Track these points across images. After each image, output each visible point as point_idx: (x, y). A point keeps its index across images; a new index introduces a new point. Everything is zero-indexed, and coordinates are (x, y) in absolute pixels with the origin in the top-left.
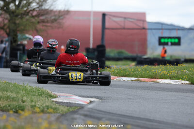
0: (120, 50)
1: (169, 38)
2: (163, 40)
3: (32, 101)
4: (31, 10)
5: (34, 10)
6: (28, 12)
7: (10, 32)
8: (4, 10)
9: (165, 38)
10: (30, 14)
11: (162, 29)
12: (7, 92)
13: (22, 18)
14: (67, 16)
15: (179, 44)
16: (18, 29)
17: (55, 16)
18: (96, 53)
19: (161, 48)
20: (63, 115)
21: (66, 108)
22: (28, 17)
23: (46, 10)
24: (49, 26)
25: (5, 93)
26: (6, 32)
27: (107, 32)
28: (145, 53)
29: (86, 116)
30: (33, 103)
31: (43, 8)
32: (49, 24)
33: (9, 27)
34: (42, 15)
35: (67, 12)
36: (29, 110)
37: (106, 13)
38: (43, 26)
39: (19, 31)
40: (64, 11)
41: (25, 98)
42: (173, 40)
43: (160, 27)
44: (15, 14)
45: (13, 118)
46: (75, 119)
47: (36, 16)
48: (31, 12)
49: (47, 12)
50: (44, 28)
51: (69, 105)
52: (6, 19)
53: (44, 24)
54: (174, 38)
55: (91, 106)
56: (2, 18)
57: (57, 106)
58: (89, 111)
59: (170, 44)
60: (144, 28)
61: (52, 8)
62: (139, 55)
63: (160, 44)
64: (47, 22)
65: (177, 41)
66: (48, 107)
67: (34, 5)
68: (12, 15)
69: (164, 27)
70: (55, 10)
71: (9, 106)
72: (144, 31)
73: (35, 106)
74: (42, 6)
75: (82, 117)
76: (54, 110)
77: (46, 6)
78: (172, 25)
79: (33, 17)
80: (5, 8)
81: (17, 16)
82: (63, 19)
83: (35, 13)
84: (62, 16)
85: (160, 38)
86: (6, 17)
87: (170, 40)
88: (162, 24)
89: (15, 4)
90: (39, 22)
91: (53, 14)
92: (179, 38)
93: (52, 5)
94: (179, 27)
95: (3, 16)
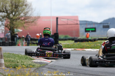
0: (66, 35)
1: (90, 28)
2: (87, 30)
3: (22, 62)
4: (21, 17)
5: (22, 17)
6: (19, 18)
7: (11, 28)
8: (7, 17)
9: (88, 28)
10: (20, 19)
11: (86, 24)
12: (9, 58)
13: (16, 21)
14: (39, 19)
15: (95, 31)
16: (15, 26)
17: (33, 19)
18: (54, 37)
19: (86, 33)
20: (37, 68)
21: (39, 65)
22: (19, 21)
23: (28, 17)
24: (30, 25)
25: (8, 58)
26: (9, 28)
27: (59, 26)
28: (79, 36)
29: (49, 68)
30: (23, 63)
31: (27, 15)
32: (30, 24)
33: (10, 26)
34: (26, 19)
35: (39, 17)
36: (20, 66)
37: (58, 17)
38: (27, 24)
39: (15, 27)
40: (37, 17)
41: (18, 61)
42: (92, 29)
43: (85, 23)
44: (13, 19)
45: (12, 70)
46: (44, 70)
47: (23, 20)
48: (21, 18)
49: (29, 18)
50: (28, 25)
51: (41, 63)
52: (8, 22)
53: (28, 24)
54: (93, 28)
55: (51, 63)
56: (6, 21)
57: (35, 64)
58: (50, 66)
59: (90, 31)
60: (77, 24)
61: (31, 16)
62: (76, 37)
63: (86, 31)
64: (29, 22)
65: (94, 29)
66: (30, 65)
67: (22, 14)
68: (11, 20)
69: (87, 23)
70: (33, 16)
71: (11, 65)
72: (77, 25)
73: (24, 64)
74: (26, 14)
75: (47, 69)
76: (33, 66)
77: (28, 15)
78: (91, 22)
79: (22, 20)
80: (8, 17)
81: (14, 20)
82: (36, 21)
83: (23, 18)
84: (36, 19)
85: (86, 29)
86: (8, 21)
87: (90, 29)
88: (86, 21)
89: (13, 14)
90: (25, 23)
91: (31, 18)
92: (95, 28)
93: (31, 14)
94: (95, 22)
95: (7, 20)
